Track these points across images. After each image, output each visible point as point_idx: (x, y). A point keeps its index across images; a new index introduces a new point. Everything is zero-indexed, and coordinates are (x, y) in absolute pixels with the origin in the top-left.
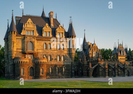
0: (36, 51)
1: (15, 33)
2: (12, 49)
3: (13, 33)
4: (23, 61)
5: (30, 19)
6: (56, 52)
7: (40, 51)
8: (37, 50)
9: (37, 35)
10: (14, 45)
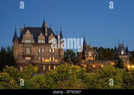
0: (32, 54)
1: (17, 42)
2: (15, 53)
3: (15, 42)
4: (21, 62)
5: (28, 31)
6: (48, 54)
7: (36, 54)
8: (34, 53)
9: (34, 42)
10: (16, 50)
